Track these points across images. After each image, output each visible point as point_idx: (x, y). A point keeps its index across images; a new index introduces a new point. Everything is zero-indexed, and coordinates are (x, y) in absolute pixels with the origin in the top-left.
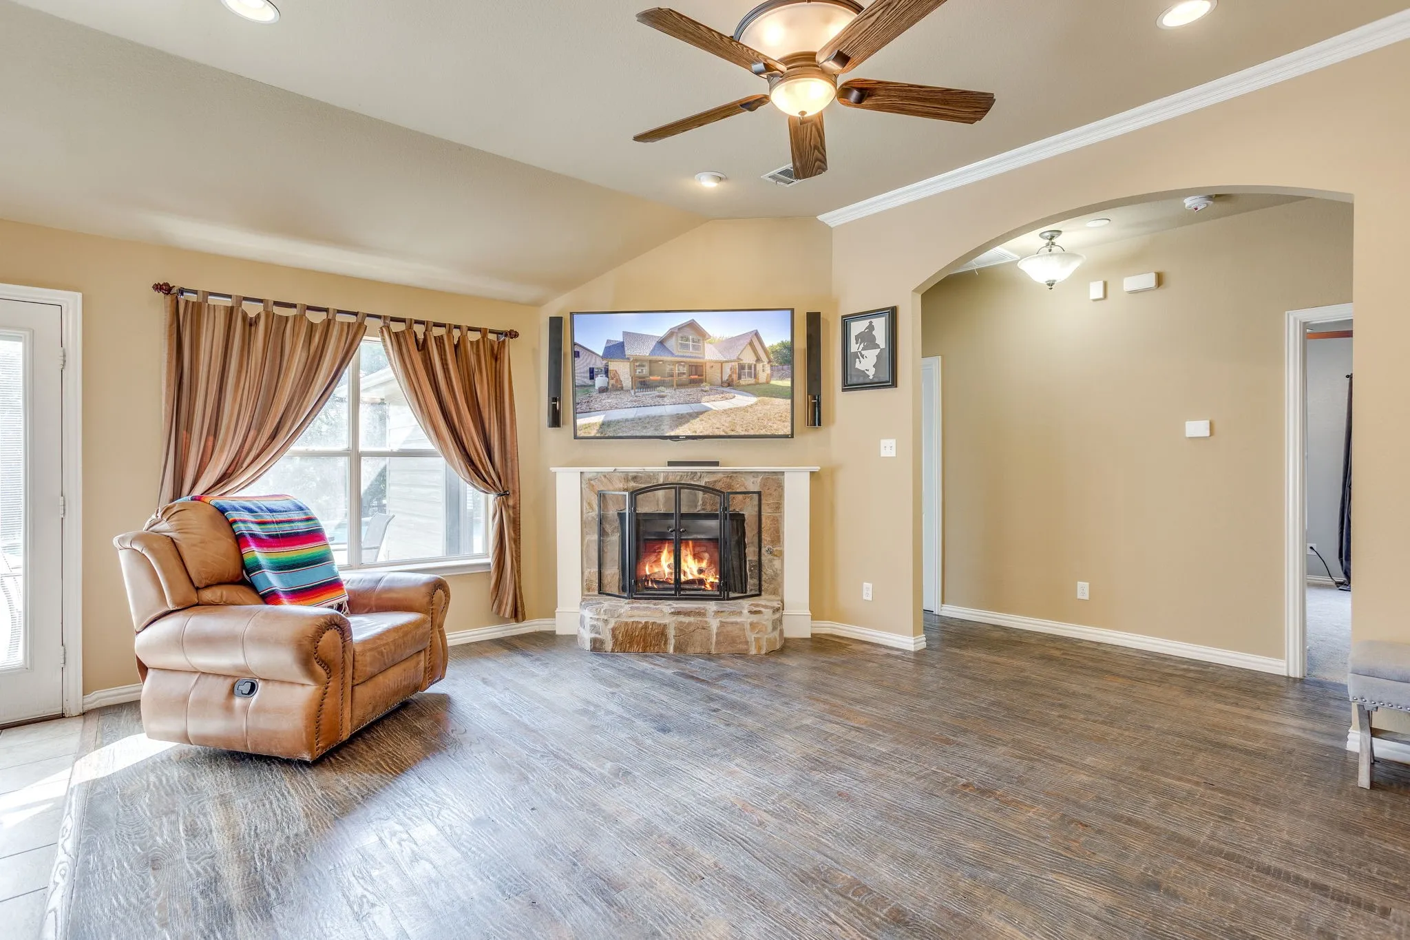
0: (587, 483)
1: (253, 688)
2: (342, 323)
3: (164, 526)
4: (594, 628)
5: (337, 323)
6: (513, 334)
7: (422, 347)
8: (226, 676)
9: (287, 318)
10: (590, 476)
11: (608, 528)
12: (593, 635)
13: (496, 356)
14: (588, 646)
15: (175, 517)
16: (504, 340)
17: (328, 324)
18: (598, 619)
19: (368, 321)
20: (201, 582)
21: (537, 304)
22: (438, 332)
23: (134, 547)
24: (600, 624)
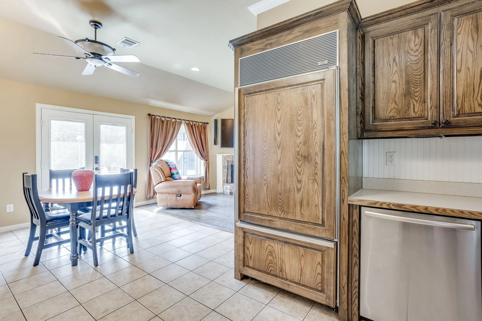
0: (224, 158)
1: (181, 196)
2: (178, 122)
3: (159, 165)
4: (230, 190)
5: (177, 122)
6: (208, 123)
7: (192, 126)
8: (175, 194)
9: (168, 120)
10: (225, 156)
11: (229, 168)
12: (230, 191)
13: (205, 128)
14: (229, 194)
15: (160, 164)
16: (206, 125)
17: (176, 122)
18: (231, 188)
19: (183, 121)
20: (167, 176)
21: (211, 116)
22: (194, 123)
23: (155, 169)
24: (232, 188)
